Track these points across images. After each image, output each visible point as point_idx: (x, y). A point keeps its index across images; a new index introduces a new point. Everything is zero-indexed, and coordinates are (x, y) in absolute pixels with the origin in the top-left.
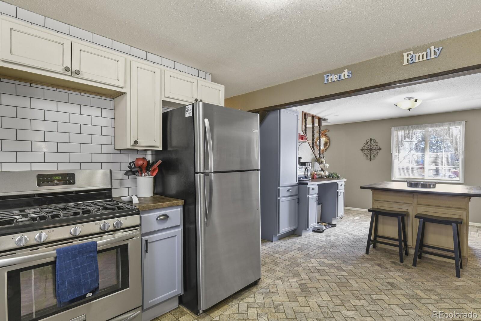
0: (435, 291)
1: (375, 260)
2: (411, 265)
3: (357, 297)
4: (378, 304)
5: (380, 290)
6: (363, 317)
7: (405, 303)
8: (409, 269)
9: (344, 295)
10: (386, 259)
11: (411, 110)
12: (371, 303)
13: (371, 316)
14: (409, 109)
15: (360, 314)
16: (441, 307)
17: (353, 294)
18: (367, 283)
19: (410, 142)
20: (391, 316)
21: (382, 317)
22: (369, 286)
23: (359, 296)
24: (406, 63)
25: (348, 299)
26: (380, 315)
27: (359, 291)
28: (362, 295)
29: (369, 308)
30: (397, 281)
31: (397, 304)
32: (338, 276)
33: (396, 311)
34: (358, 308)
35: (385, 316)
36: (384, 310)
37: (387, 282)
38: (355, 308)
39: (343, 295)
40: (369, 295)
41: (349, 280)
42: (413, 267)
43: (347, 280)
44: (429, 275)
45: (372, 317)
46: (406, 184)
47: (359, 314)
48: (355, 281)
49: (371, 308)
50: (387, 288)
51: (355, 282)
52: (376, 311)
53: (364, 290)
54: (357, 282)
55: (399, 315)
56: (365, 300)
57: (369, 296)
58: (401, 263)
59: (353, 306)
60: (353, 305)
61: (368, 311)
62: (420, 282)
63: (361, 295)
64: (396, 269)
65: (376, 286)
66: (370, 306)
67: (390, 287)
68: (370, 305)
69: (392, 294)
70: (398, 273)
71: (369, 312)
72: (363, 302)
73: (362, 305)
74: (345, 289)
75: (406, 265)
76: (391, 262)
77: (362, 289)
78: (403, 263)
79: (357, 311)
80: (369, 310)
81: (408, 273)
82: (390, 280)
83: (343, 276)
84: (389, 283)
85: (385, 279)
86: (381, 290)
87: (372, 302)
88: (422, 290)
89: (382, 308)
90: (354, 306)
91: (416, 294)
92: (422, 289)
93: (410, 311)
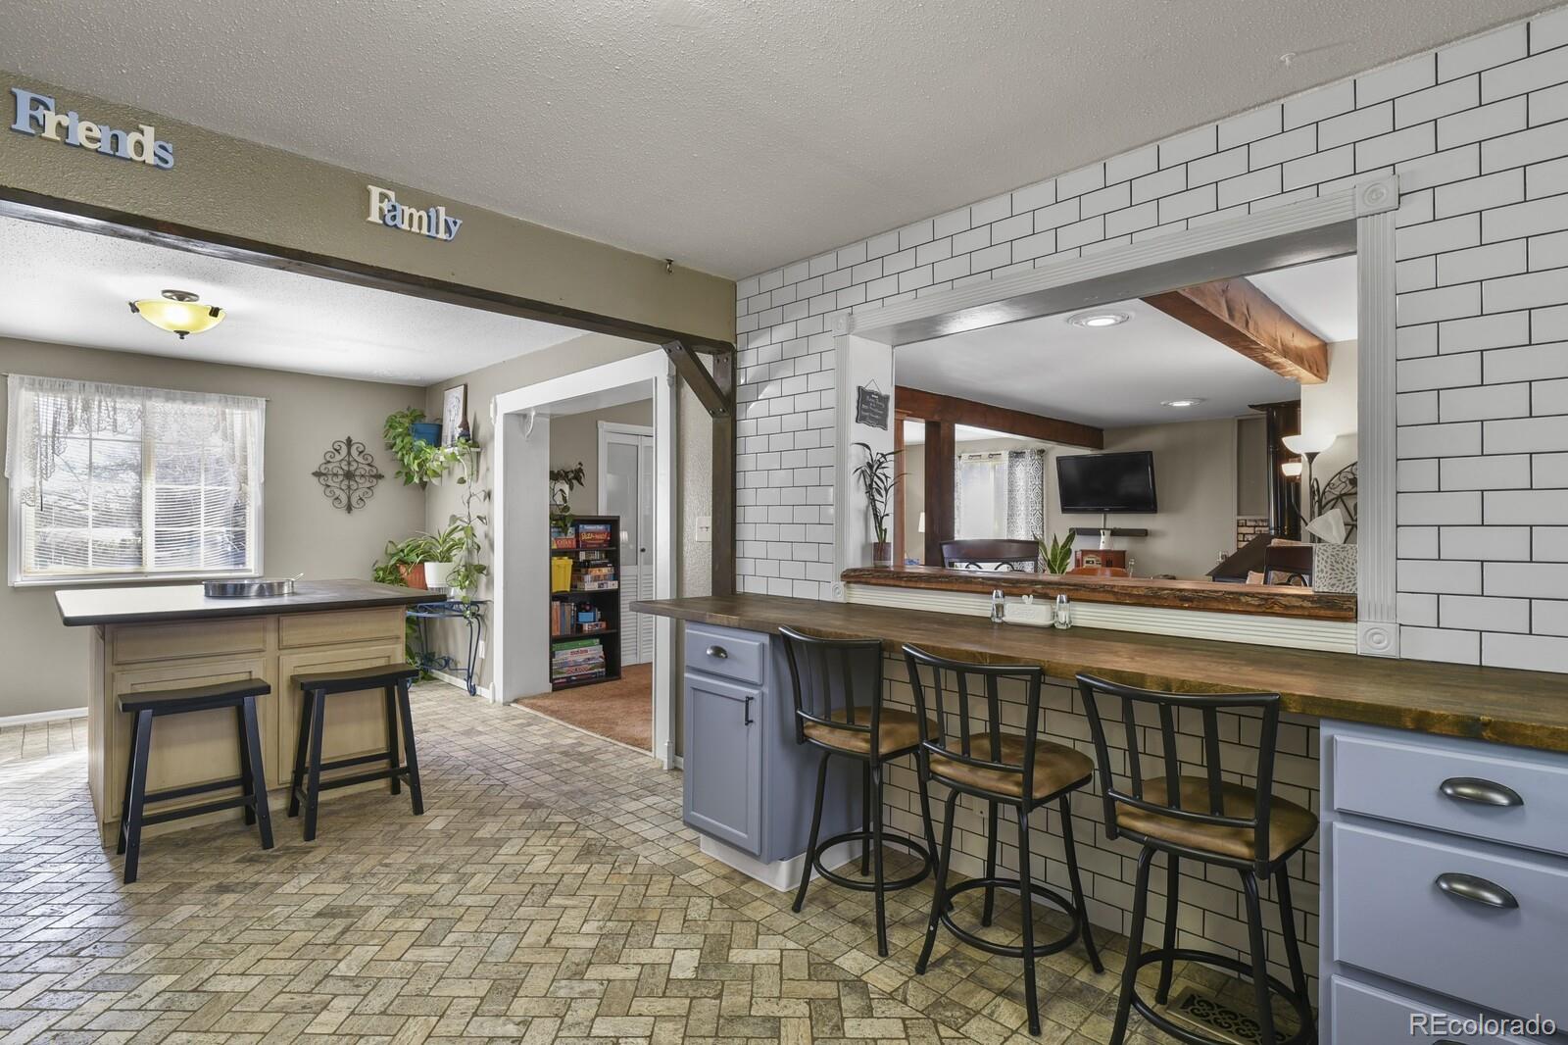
0: (429, 865)
1: (190, 885)
2: (300, 842)
3: (304, 1007)
4: (379, 979)
5: (330, 945)
6: (399, 1036)
7: (422, 929)
8: (309, 852)
9: (265, 1034)
10: (212, 863)
11: (185, 336)
12: (363, 990)
13: (409, 1016)
14: (182, 334)
15: (380, 1035)
16: (480, 887)
17: (286, 1012)
18: (270, 955)
19: (88, 441)
20: (441, 978)
21: (428, 995)
22: (289, 958)
23: (309, 1000)
24: (375, 217)
25: (295, 1033)
26: (417, 995)
27: (287, 989)
28: (310, 992)
29: (376, 1003)
30: (331, 898)
31: (413, 945)
32: (151, 1006)
33: (433, 959)
34: (355, 1029)
35: (431, 989)
36: (409, 979)
37: (314, 917)
38: (347, 1034)
39: (262, 1036)
40: (327, 976)
41: (208, 987)
42: (311, 843)
43: (202, 994)
44: (367, 841)
45: (415, 1016)
46: (201, 588)
47: (377, 1038)
48: (229, 975)
49: (378, 999)
50: (340, 929)
51: (238, 980)
52: (398, 995)
53: (296, 976)
54: (243, 974)
55: (450, 963)
56: (336, 996)
57: (331, 981)
58: (271, 850)
59: (335, 1038)
60: (329, 1035)
61: (383, 1013)
62: (375, 866)
63: (308, 993)
64: (282, 872)
65: (306, 944)
66: (369, 997)
67: (340, 923)
68: (365, 996)
69: (369, 934)
70: (305, 880)
71: (389, 1012)
72: (342, 1005)
73: (352, 1013)
74: (239, 1018)
75: (288, 848)
76: (237, 861)
77: (287, 978)
78: (276, 848)
79: (362, 1036)
80: (383, 1009)
81: (323, 861)
82: (315, 905)
83: (164, 991)
84: (319, 915)
85: (297, 913)
86: (334, 944)
87: (358, 986)
88: (406, 881)
89: (401, 978)
90: (334, 1034)
91: (409, 896)
92: (402, 879)
93: (451, 938)
